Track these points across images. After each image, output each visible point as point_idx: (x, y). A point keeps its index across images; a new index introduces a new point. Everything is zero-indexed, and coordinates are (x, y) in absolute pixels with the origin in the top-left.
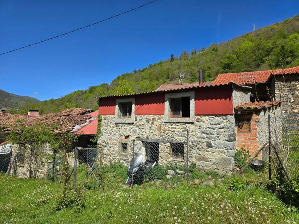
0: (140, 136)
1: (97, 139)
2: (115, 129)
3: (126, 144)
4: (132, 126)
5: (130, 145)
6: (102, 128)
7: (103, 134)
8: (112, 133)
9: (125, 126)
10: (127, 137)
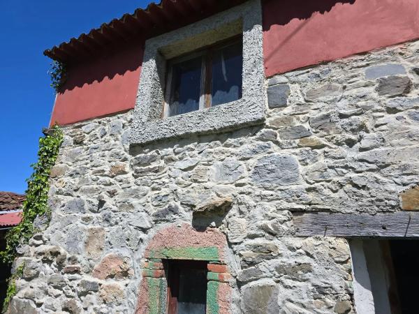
0: (328, 197)
1: (16, 244)
2: (129, 176)
3: (202, 266)
4: (249, 143)
5: (234, 267)
6: (54, 186)
7: (57, 212)
8: (109, 202)
9: (194, 154)
10: (209, 217)
